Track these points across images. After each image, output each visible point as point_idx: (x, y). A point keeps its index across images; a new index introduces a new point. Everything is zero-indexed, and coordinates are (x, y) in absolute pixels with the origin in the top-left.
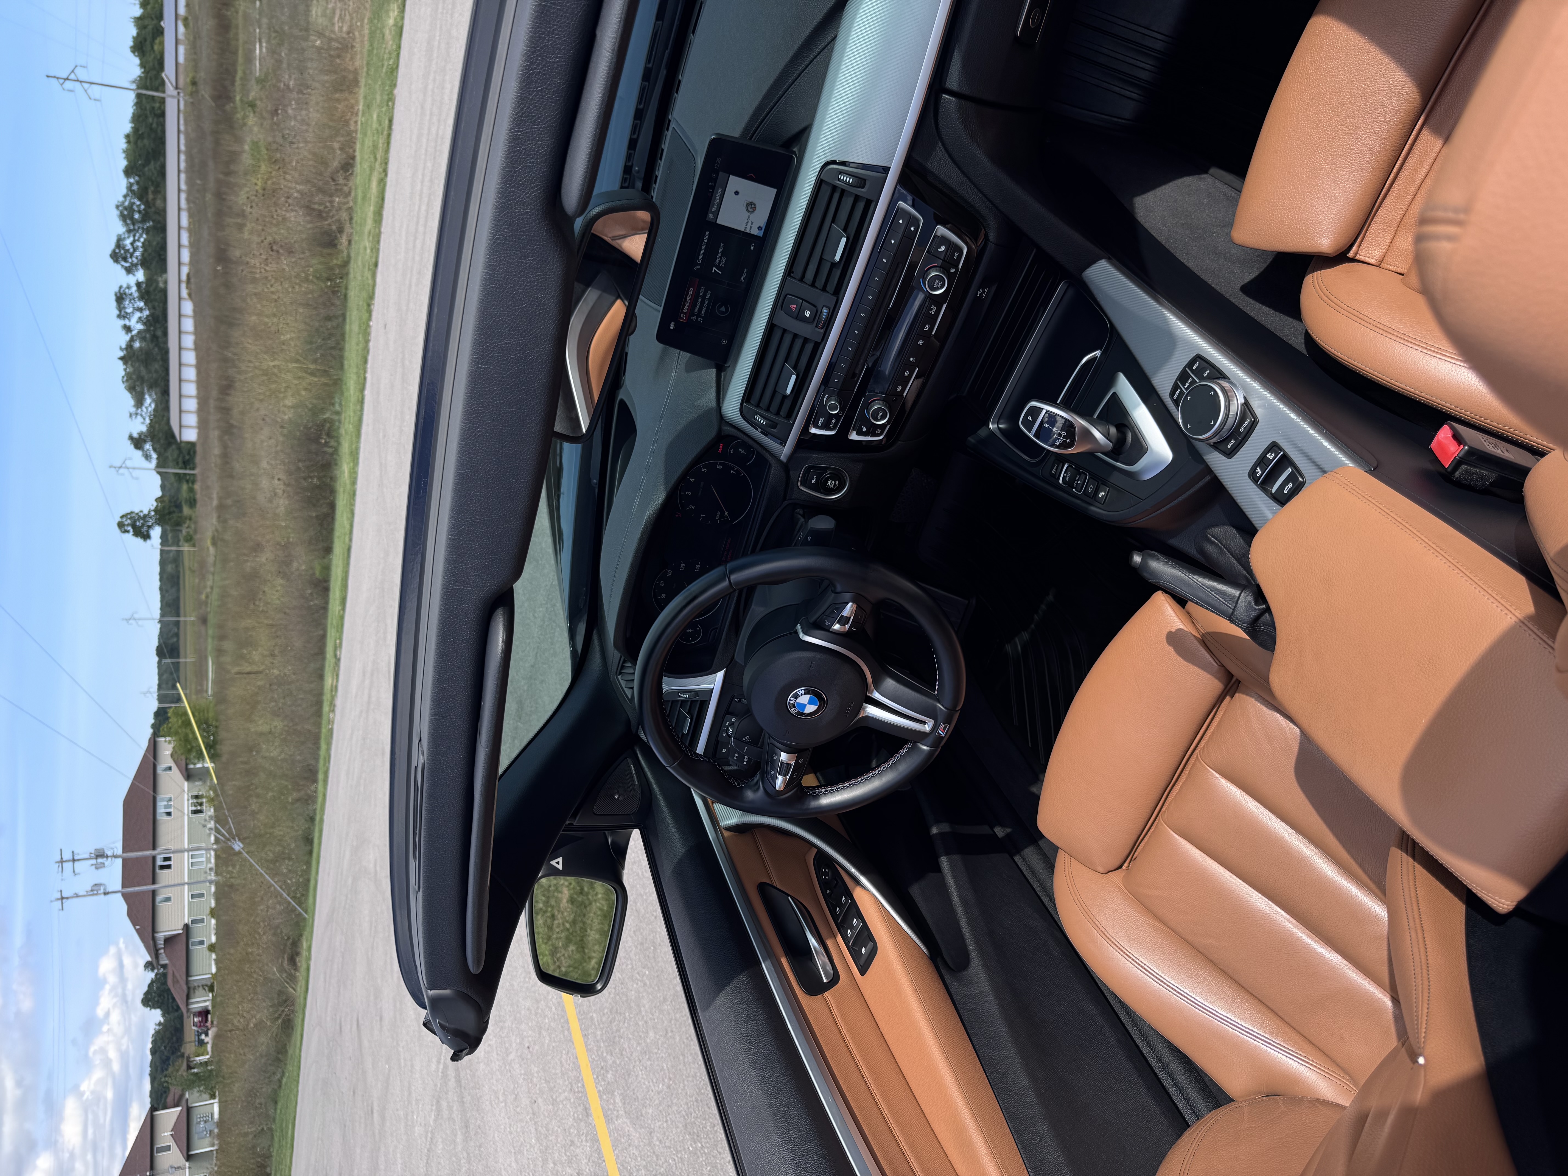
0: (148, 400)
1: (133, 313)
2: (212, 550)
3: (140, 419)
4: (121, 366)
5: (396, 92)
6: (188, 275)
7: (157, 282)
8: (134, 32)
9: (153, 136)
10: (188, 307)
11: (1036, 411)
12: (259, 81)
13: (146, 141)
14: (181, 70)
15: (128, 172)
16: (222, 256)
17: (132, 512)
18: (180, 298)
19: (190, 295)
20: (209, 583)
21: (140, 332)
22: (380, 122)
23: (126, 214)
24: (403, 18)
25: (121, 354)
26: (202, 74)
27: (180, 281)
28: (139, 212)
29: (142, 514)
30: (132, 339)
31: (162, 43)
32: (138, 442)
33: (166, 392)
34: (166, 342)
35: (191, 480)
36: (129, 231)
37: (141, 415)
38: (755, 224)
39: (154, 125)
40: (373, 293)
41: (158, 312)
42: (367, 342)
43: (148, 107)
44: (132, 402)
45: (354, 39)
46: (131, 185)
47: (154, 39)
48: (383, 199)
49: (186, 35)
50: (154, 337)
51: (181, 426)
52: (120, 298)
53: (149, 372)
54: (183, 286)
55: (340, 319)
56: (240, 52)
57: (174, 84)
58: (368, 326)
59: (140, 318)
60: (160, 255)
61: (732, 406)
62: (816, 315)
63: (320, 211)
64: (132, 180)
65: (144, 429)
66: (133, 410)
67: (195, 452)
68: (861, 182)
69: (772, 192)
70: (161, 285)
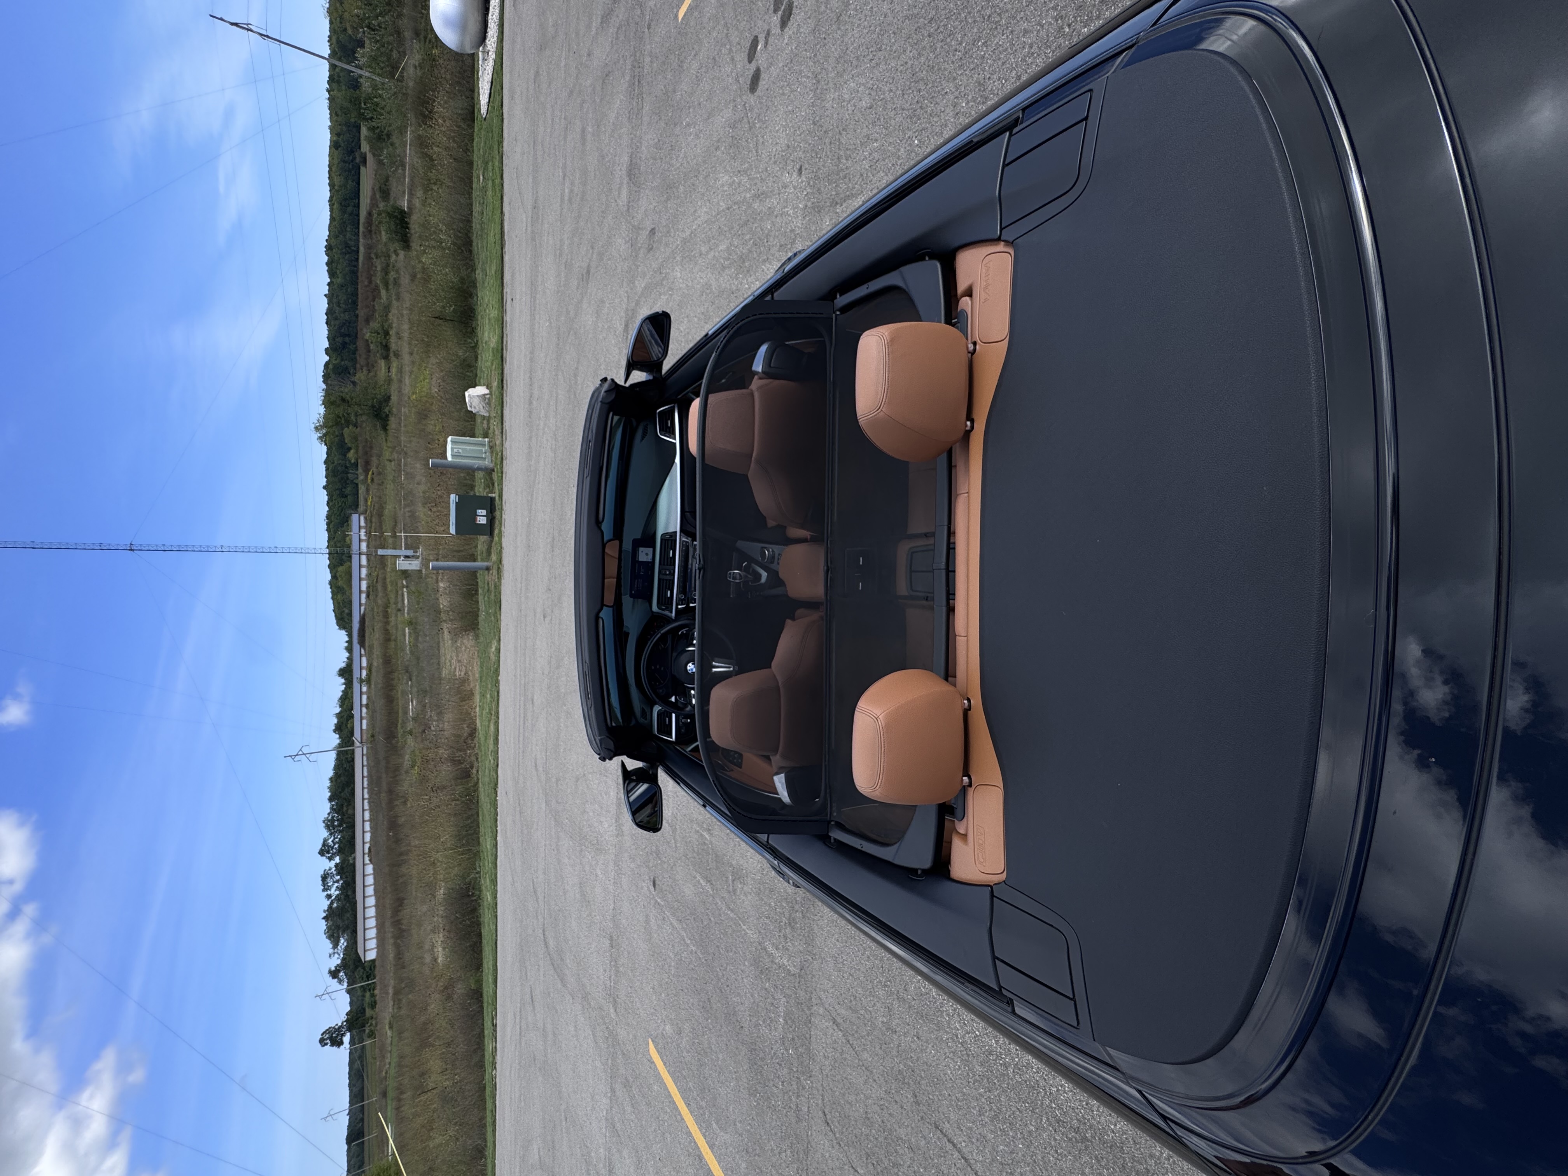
0: (342, 940)
1: (333, 885)
2: (389, 1033)
3: (336, 956)
4: (324, 922)
5: (499, 678)
6: (370, 849)
7: (349, 861)
8: (335, 721)
9: (346, 773)
10: (370, 869)
11: (730, 574)
12: (413, 719)
13: (342, 778)
14: (364, 732)
15: (331, 799)
16: (393, 825)
17: (330, 1028)
18: (364, 865)
19: (370, 860)
20: (388, 1061)
21: (337, 896)
22: (491, 697)
23: (329, 825)
24: (500, 645)
25: (325, 915)
26: (377, 730)
27: (364, 854)
28: (338, 820)
29: (337, 1027)
30: (332, 903)
31: (353, 723)
32: (334, 974)
33: (355, 932)
34: (354, 897)
35: (371, 988)
36: (331, 834)
37: (337, 953)
38: (649, 559)
39: (348, 768)
40: (497, 781)
41: (349, 879)
42: (496, 810)
43: (344, 758)
44: (331, 946)
45: (468, 676)
46: (333, 805)
47: (347, 720)
48: (498, 731)
49: (367, 713)
50: (347, 896)
51: (365, 951)
52: (324, 878)
53: (343, 921)
54: (366, 857)
55: (475, 816)
56: (400, 711)
57: (359, 740)
58: (496, 800)
59: (337, 887)
60: (350, 842)
61: (655, 608)
62: (670, 572)
63: (459, 760)
64: (333, 803)
65: (339, 962)
66: (331, 951)
67: (375, 967)
68: (671, 536)
69: (651, 549)
70: (351, 862)
